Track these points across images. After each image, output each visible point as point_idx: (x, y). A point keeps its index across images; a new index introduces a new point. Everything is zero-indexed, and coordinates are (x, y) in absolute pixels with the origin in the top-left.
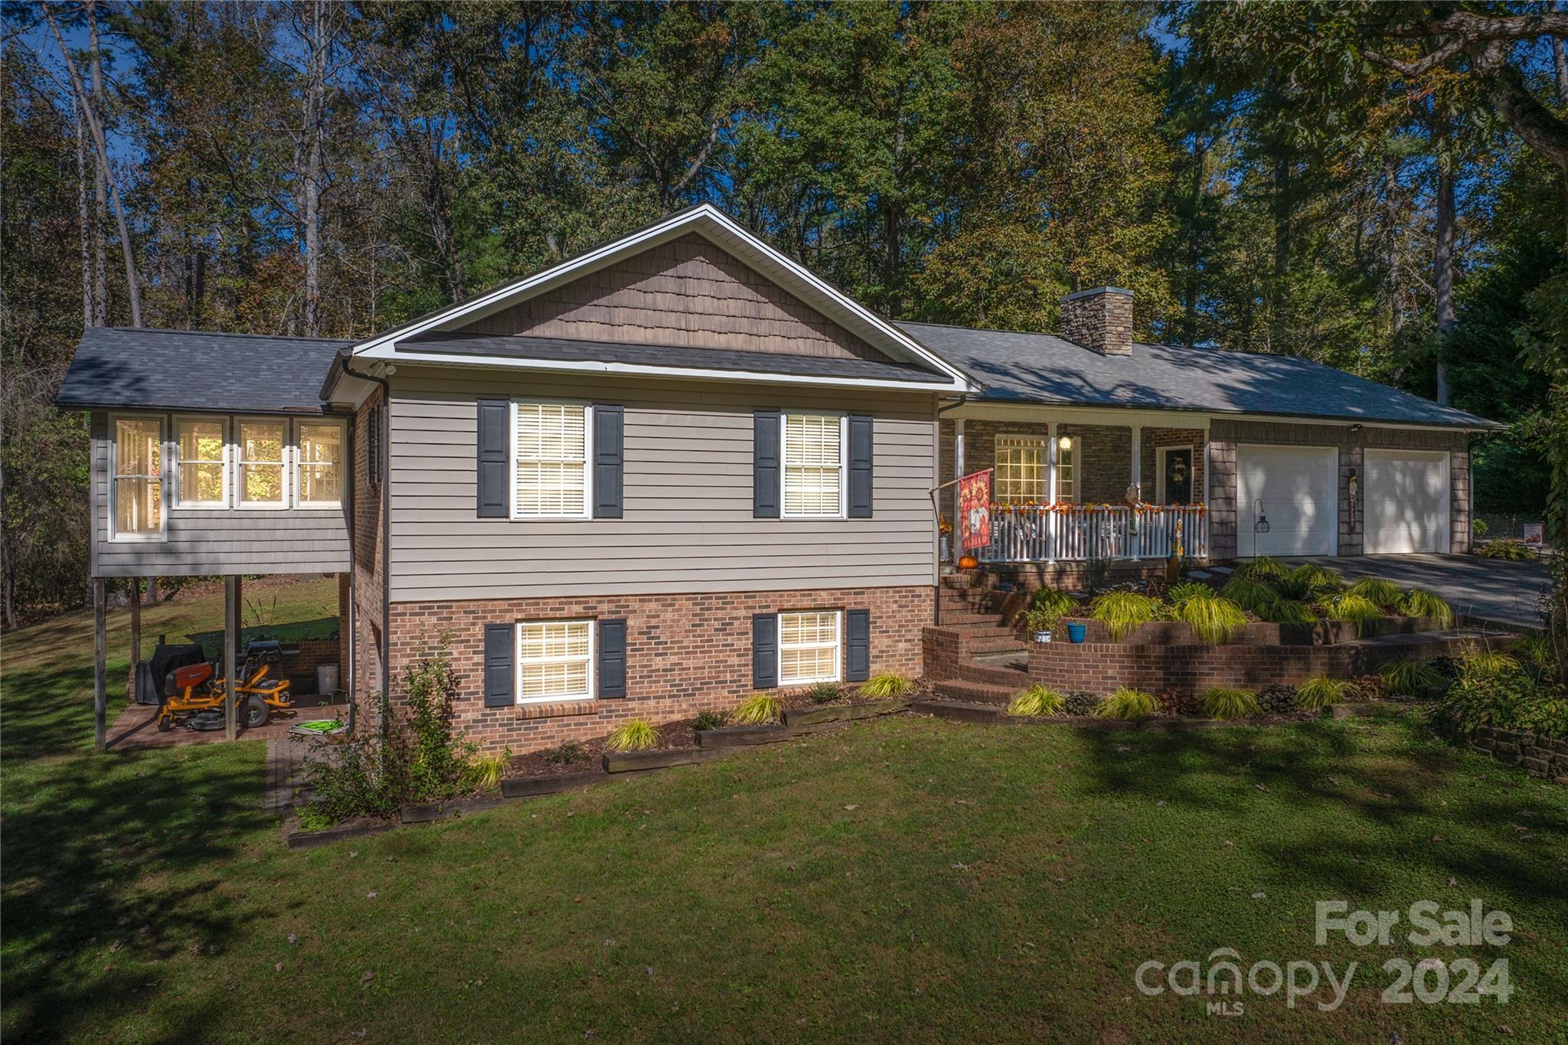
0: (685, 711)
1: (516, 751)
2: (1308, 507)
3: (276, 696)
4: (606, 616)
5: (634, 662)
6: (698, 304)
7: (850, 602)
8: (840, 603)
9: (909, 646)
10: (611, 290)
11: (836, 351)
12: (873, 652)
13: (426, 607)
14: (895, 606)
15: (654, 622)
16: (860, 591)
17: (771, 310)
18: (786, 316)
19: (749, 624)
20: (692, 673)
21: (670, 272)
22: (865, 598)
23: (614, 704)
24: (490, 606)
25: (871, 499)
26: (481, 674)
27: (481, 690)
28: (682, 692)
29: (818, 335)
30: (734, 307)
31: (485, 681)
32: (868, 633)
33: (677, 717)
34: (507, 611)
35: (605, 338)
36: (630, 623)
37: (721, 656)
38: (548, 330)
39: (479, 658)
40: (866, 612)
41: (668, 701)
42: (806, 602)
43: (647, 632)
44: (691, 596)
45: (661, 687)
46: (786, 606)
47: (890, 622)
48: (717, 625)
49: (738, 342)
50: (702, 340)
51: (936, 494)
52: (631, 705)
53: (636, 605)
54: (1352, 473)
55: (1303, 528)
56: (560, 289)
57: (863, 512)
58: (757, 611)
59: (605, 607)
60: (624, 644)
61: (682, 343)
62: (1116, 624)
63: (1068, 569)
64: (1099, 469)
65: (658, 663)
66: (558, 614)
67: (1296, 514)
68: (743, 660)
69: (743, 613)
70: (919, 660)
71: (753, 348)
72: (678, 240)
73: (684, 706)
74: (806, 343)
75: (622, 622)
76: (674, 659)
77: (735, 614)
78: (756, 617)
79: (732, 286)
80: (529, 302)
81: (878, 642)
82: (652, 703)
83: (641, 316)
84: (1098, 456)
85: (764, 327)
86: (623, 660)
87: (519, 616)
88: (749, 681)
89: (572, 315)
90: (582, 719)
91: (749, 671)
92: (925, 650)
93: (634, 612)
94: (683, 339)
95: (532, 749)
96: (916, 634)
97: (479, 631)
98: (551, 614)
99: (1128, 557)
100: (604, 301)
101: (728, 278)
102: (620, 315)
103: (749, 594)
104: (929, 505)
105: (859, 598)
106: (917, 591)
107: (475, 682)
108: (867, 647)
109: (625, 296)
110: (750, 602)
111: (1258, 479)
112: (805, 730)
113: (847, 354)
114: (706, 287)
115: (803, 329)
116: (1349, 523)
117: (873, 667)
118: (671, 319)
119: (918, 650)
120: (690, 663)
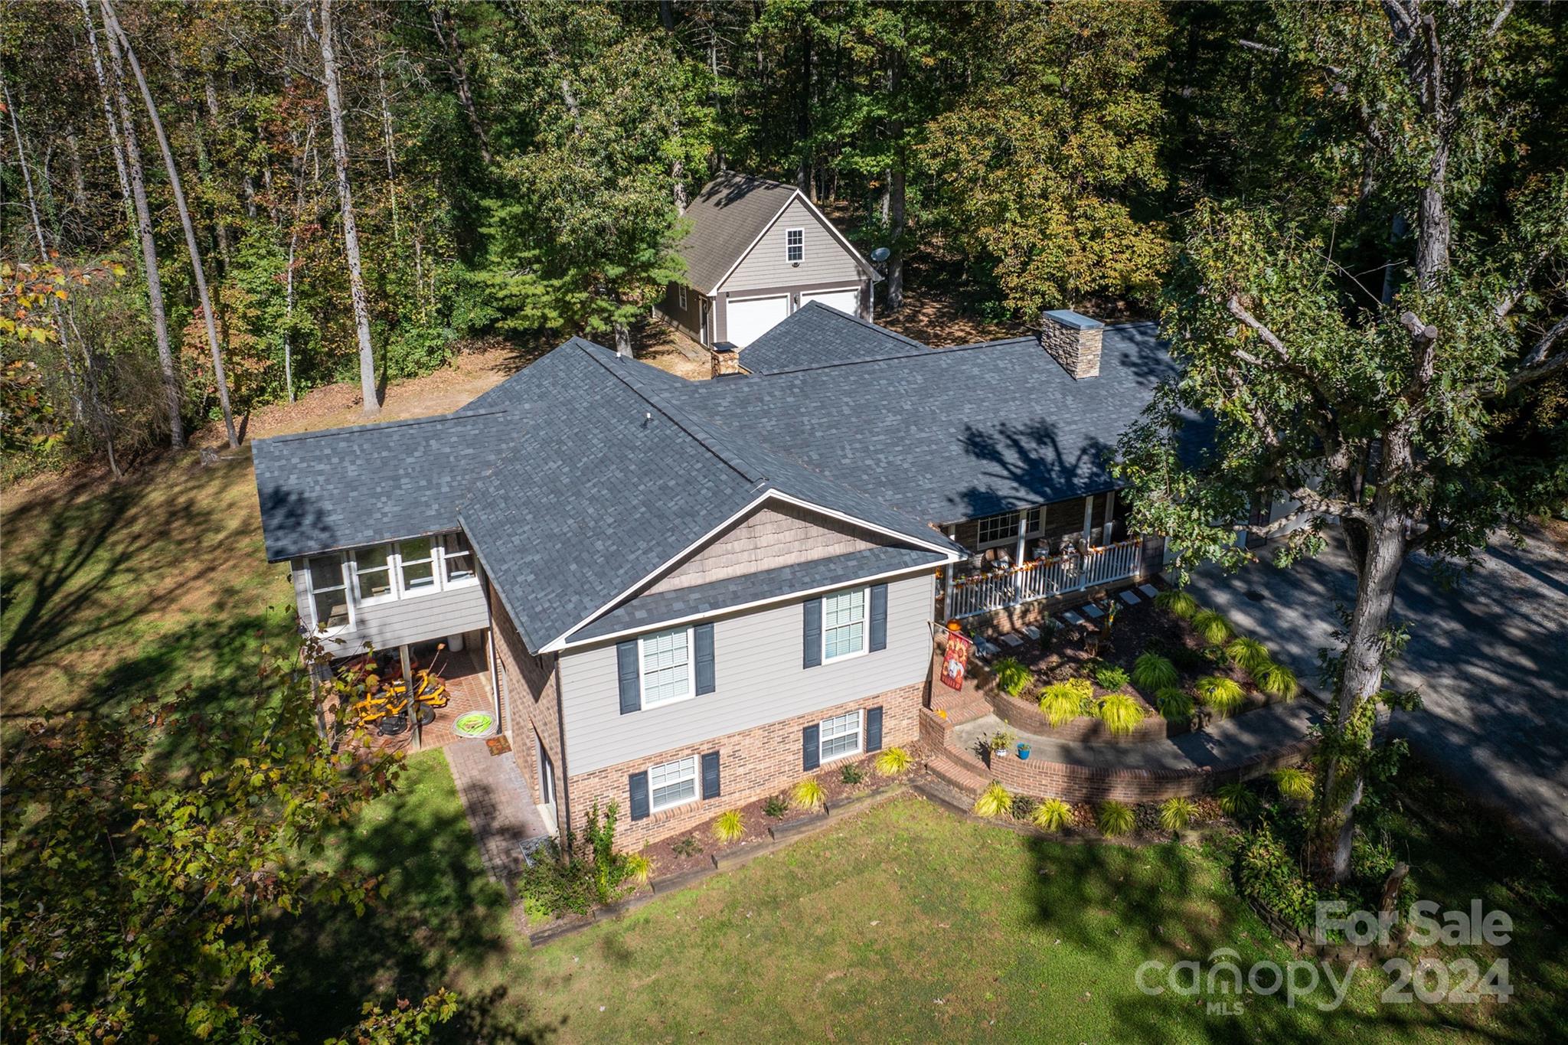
0: (759, 794)
1: (652, 841)
5: (725, 774)
6: (764, 541)
8: (862, 707)
9: (910, 722)
11: (862, 545)
12: (884, 731)
13: (591, 774)
14: (901, 699)
16: (876, 696)
17: (815, 531)
18: (827, 532)
19: (801, 734)
20: (763, 772)
22: (880, 700)
23: (712, 801)
25: (884, 639)
26: (628, 804)
27: (629, 812)
28: (756, 784)
29: (849, 538)
30: (789, 535)
31: (631, 806)
32: (881, 720)
33: (754, 799)
35: (700, 582)
39: (627, 795)
40: (880, 708)
41: (748, 791)
42: (839, 712)
43: (733, 755)
44: (763, 728)
45: (744, 784)
46: (826, 717)
47: (897, 710)
48: (779, 739)
49: (793, 558)
50: (766, 564)
52: (726, 798)
53: (726, 741)
57: (879, 648)
58: (806, 725)
59: (705, 747)
61: (753, 570)
62: (1054, 718)
65: (741, 771)
66: (675, 758)
68: (797, 756)
70: (917, 729)
71: (802, 560)
73: (758, 792)
74: (840, 545)
75: (717, 753)
76: (751, 766)
79: (787, 522)
81: (888, 724)
82: (737, 795)
83: (724, 560)
85: (810, 543)
86: (718, 773)
87: (650, 765)
88: (801, 767)
90: (692, 814)
91: (801, 762)
92: (920, 721)
94: (753, 567)
95: (662, 837)
96: (914, 713)
97: (626, 780)
98: (670, 759)
101: (784, 517)
103: (801, 716)
104: (927, 630)
106: (914, 687)
107: (625, 808)
108: (881, 729)
113: (870, 545)
114: (769, 529)
115: (838, 537)
117: (885, 739)
119: (916, 722)
120: (762, 766)
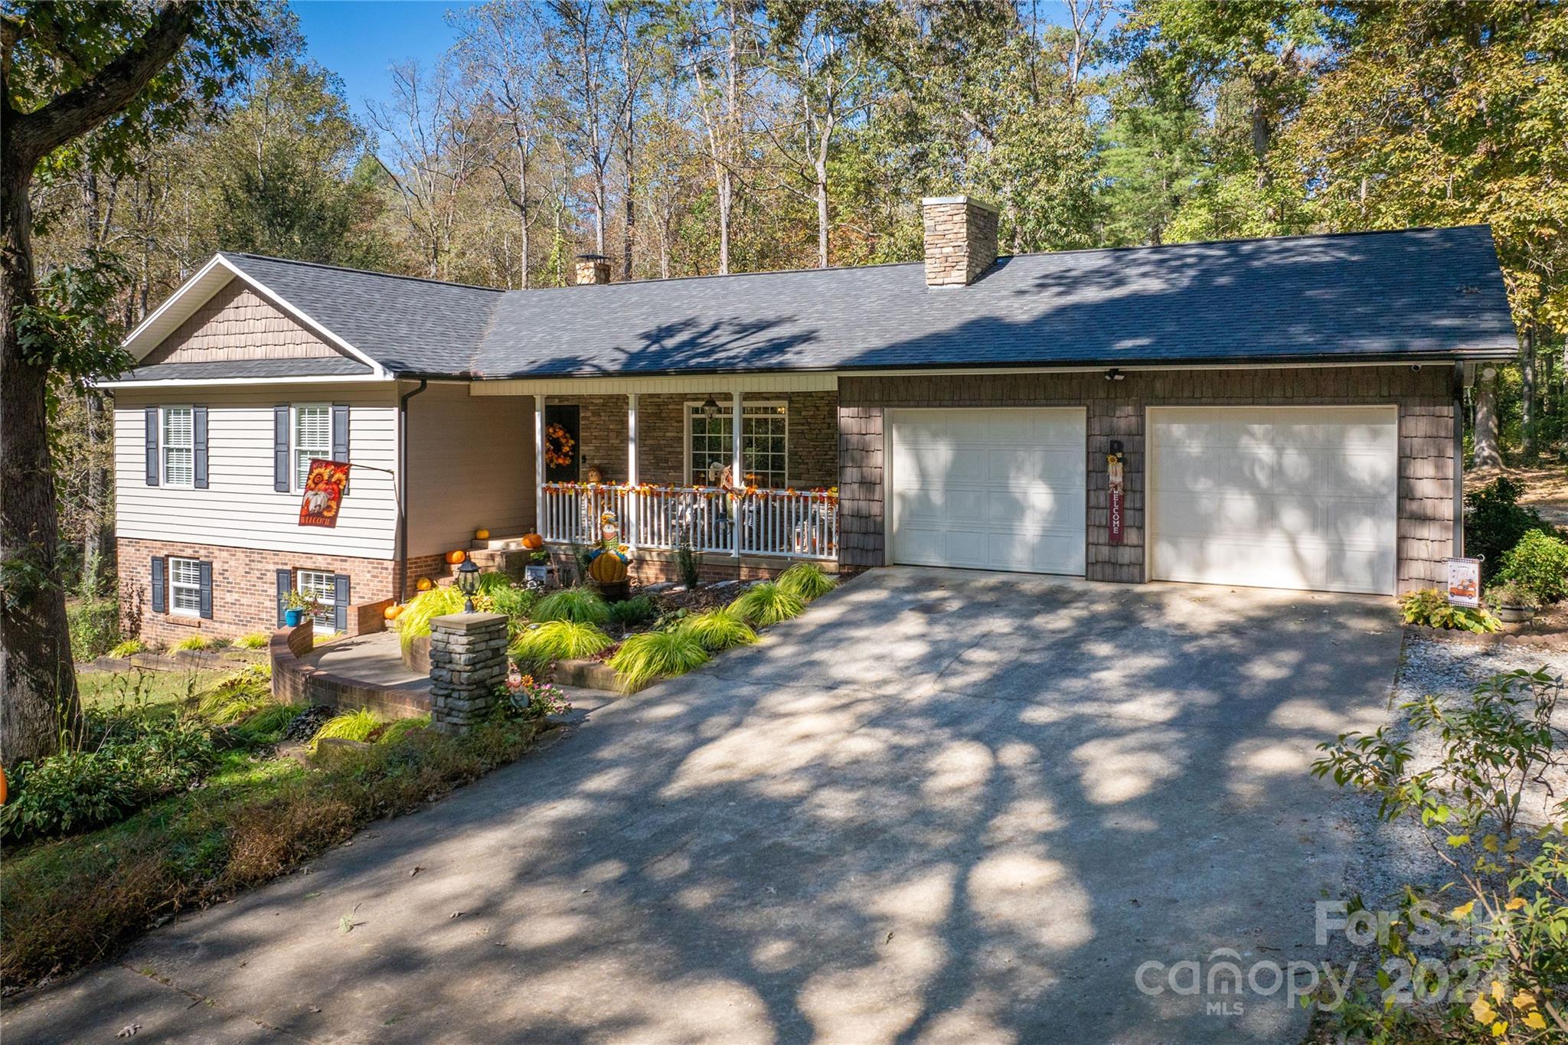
2: (1039, 497)
4: (202, 559)
5: (217, 594)
7: (335, 566)
8: (331, 568)
10: (203, 324)
11: (326, 351)
14: (368, 576)
15: (226, 567)
16: (345, 559)
17: (287, 324)
18: (296, 326)
19: (275, 576)
20: (245, 609)
22: (346, 565)
23: (207, 621)
24: (154, 544)
26: (151, 589)
29: (315, 339)
32: (349, 596)
34: (164, 548)
36: (214, 565)
37: (261, 599)
39: (150, 578)
42: (309, 564)
43: (224, 573)
44: (244, 549)
45: (231, 616)
46: (295, 564)
48: (258, 574)
50: (249, 353)
52: (216, 624)
53: (218, 553)
54: (1116, 447)
55: (1030, 529)
58: (280, 567)
59: (202, 552)
60: (212, 580)
63: (648, 558)
64: (811, 440)
65: (228, 598)
66: (182, 554)
67: (1016, 509)
68: (272, 604)
69: (271, 567)
74: (310, 347)
75: (211, 564)
76: (236, 596)
77: (267, 567)
78: (280, 572)
79: (264, 310)
83: (218, 341)
84: (809, 424)
85: (281, 338)
86: (212, 592)
87: (171, 553)
89: (185, 346)
90: (194, 629)
91: (275, 613)
93: (216, 558)
94: (239, 355)
98: (179, 554)
99: (721, 550)
100: (200, 333)
102: (207, 342)
103: (276, 552)
105: (343, 565)
106: (384, 563)
108: (347, 608)
109: (210, 327)
110: (276, 559)
111: (940, 455)
113: (333, 352)
114: (250, 313)
115: (306, 335)
116: (1111, 528)
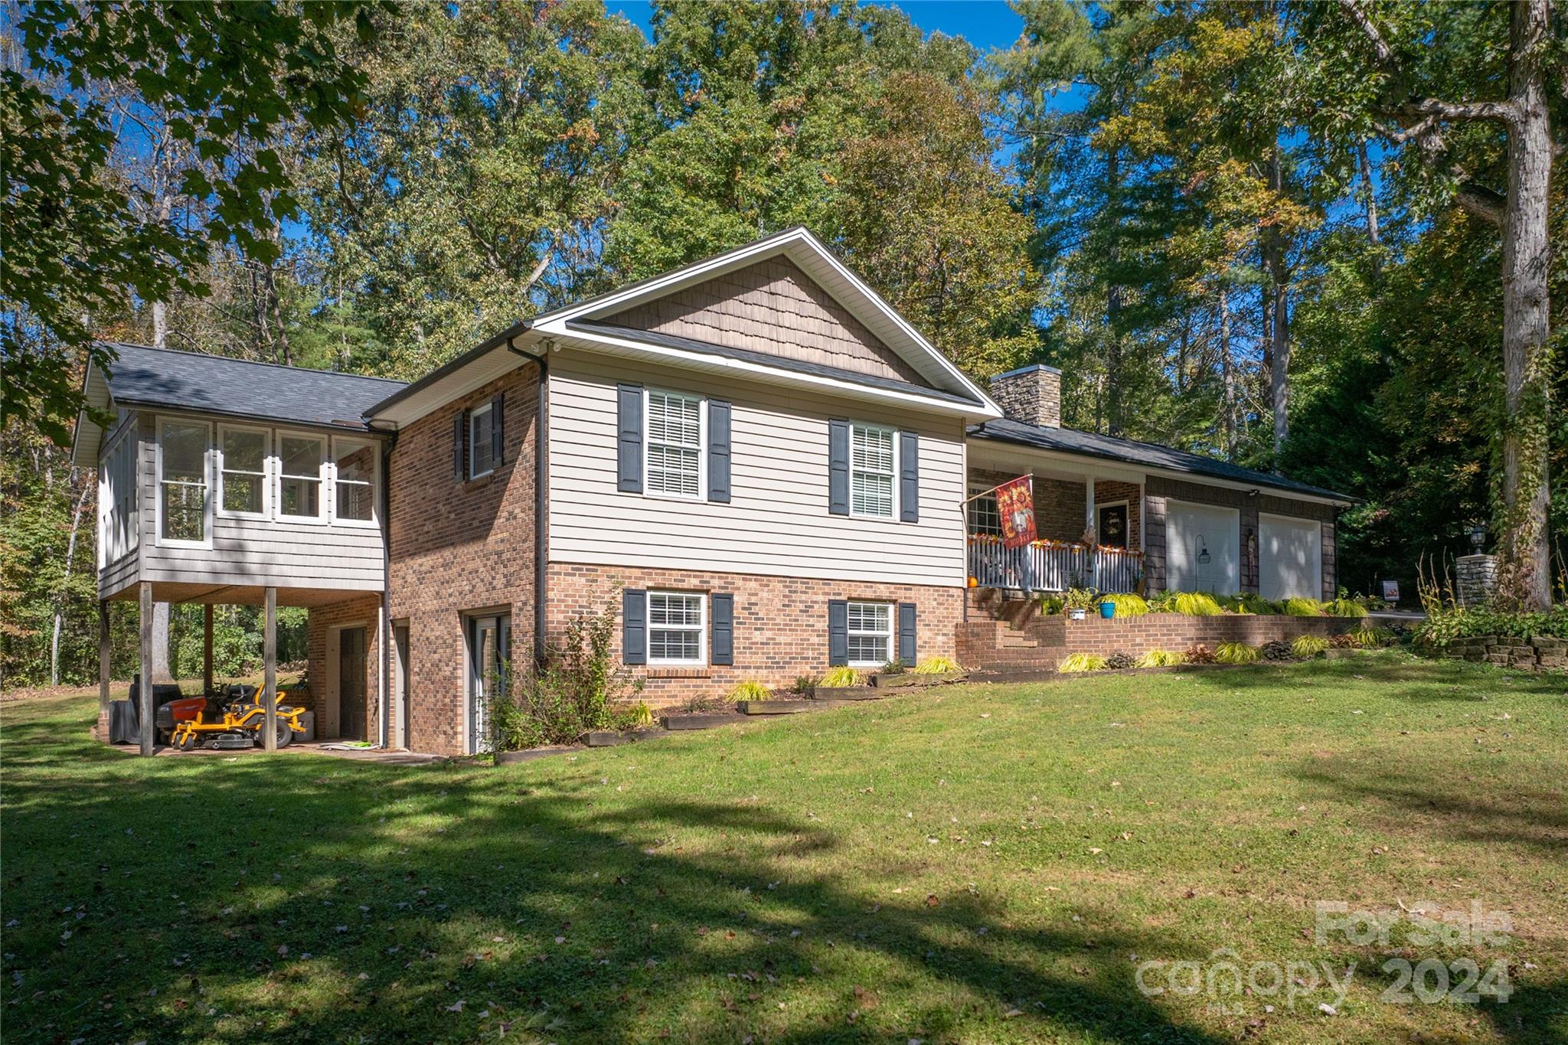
0: (778, 682)
3: (295, 719)
4: (717, 591)
6: (788, 319)
7: (902, 596)
8: (894, 597)
9: (944, 639)
10: (720, 299)
11: (890, 373)
12: (919, 642)
13: (577, 566)
14: (935, 602)
15: (753, 599)
16: (908, 586)
17: (841, 331)
18: (852, 338)
19: (826, 608)
20: (782, 649)
21: (766, 288)
22: (912, 594)
23: (723, 670)
24: (627, 572)
25: (917, 506)
26: (621, 635)
27: (620, 648)
28: (776, 665)
29: (877, 358)
30: (813, 325)
31: (624, 641)
32: (914, 625)
34: (641, 578)
35: (716, 341)
36: (735, 598)
37: (805, 635)
38: (672, 328)
39: (621, 620)
40: (913, 606)
41: (765, 672)
42: (869, 593)
44: (782, 578)
45: (759, 659)
46: (854, 595)
47: (931, 617)
48: (802, 607)
49: (816, 357)
50: (789, 351)
51: (965, 507)
52: (737, 672)
54: (1250, 532)
56: (681, 292)
57: (911, 518)
58: (832, 597)
59: (715, 582)
60: (732, 617)
61: (774, 352)
65: (757, 637)
66: (680, 585)
68: (821, 640)
69: (821, 598)
70: (953, 650)
71: (828, 363)
72: (770, 260)
73: (777, 677)
74: (869, 364)
75: (730, 597)
76: (769, 634)
77: (815, 598)
78: (831, 603)
79: (812, 308)
80: (657, 301)
81: (923, 634)
82: (752, 672)
83: (743, 325)
85: (834, 346)
86: (731, 631)
87: (651, 584)
88: (826, 659)
89: (689, 318)
90: (698, 682)
91: (826, 650)
92: (958, 643)
93: (738, 589)
94: (774, 349)
95: (661, 705)
96: (950, 629)
97: (619, 595)
98: (675, 585)
100: (715, 307)
101: (808, 299)
102: (727, 322)
103: (827, 581)
104: (959, 516)
105: (908, 594)
106: (952, 591)
107: (617, 641)
108: (914, 637)
109: (731, 305)
110: (827, 589)
112: (891, 691)
113: (897, 376)
114: (792, 305)
115: (864, 351)
116: (1248, 576)
117: (919, 655)
118: (766, 330)
119: (952, 643)
120: (781, 639)
